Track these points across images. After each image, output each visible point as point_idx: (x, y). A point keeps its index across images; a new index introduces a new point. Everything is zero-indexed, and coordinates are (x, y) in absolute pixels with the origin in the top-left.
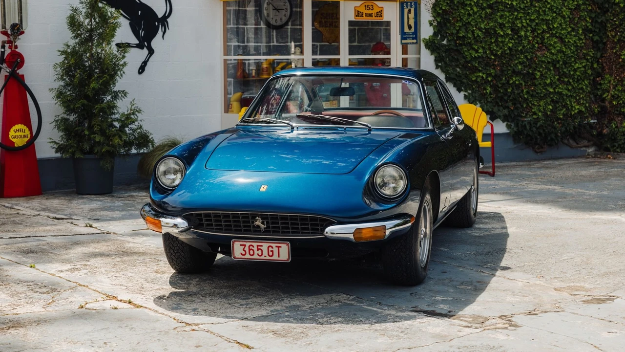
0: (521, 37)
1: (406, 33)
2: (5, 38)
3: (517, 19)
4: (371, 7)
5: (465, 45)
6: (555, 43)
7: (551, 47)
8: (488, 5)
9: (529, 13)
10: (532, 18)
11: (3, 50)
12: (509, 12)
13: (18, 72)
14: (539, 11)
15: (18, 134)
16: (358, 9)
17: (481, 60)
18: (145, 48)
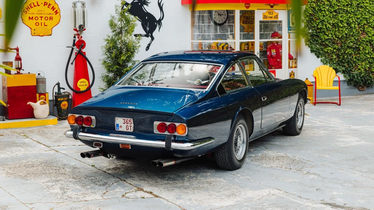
0: (352, 27)
1: (291, 27)
2: (76, 33)
3: (350, 18)
4: (272, 13)
5: (321, 33)
6: (371, 30)
7: (369, 33)
8: (334, 10)
9: (356, 14)
10: (358, 17)
11: (74, 39)
12: (346, 14)
13: (82, 50)
14: (362, 13)
15: (82, 84)
16: (264, 14)
17: (330, 40)
18: (149, 36)
